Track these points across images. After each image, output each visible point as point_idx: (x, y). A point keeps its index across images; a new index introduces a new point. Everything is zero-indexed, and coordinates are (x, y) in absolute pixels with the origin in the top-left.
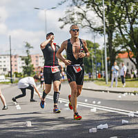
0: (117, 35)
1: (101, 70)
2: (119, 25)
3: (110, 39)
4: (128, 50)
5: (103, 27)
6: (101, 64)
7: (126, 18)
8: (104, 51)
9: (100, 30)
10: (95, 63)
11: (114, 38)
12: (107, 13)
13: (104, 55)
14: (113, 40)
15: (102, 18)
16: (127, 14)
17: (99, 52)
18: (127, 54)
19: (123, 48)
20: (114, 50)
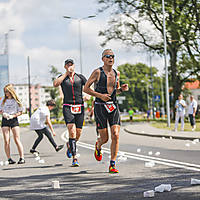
0: (183, 55)
1: (161, 106)
2: (187, 40)
3: (173, 61)
5: (163, 44)
6: (160, 97)
7: (196, 30)
8: (164, 79)
9: (159, 49)
10: (151, 96)
11: (179, 60)
12: (169, 24)
13: (164, 84)
14: (177, 63)
15: (162, 31)
16: (198, 25)
17: (157, 81)
18: (197, 82)
19: (192, 74)
20: (179, 77)
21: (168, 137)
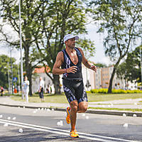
0: (34, 49)
1: (18, 85)
2: (36, 39)
3: (27, 53)
4: (44, 65)
5: (19, 41)
6: (17, 79)
7: (43, 32)
8: (20, 66)
9: (16, 44)
10: (11, 78)
11: (31, 53)
12: (24, 27)
13: (20, 69)
14: (29, 55)
15: (19, 32)
16: (44, 29)
17: (15, 67)
18: (43, 68)
19: (39, 62)
20: (30, 64)
21: (22, 107)
